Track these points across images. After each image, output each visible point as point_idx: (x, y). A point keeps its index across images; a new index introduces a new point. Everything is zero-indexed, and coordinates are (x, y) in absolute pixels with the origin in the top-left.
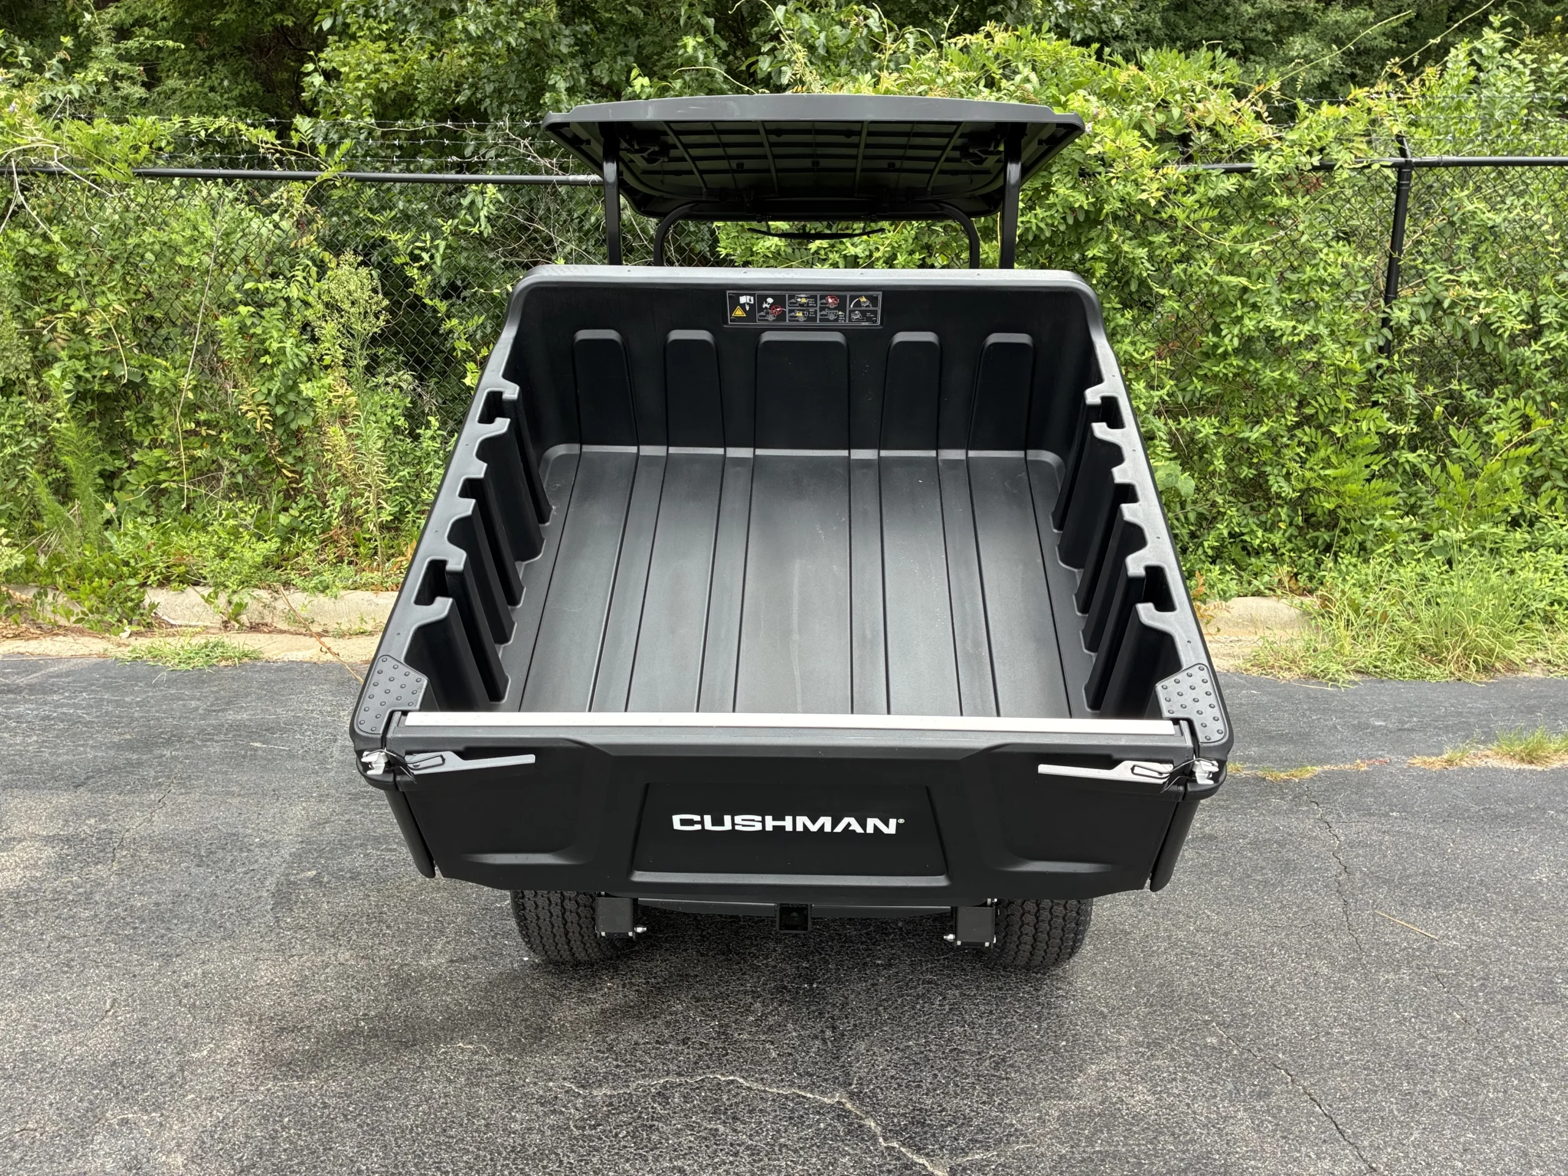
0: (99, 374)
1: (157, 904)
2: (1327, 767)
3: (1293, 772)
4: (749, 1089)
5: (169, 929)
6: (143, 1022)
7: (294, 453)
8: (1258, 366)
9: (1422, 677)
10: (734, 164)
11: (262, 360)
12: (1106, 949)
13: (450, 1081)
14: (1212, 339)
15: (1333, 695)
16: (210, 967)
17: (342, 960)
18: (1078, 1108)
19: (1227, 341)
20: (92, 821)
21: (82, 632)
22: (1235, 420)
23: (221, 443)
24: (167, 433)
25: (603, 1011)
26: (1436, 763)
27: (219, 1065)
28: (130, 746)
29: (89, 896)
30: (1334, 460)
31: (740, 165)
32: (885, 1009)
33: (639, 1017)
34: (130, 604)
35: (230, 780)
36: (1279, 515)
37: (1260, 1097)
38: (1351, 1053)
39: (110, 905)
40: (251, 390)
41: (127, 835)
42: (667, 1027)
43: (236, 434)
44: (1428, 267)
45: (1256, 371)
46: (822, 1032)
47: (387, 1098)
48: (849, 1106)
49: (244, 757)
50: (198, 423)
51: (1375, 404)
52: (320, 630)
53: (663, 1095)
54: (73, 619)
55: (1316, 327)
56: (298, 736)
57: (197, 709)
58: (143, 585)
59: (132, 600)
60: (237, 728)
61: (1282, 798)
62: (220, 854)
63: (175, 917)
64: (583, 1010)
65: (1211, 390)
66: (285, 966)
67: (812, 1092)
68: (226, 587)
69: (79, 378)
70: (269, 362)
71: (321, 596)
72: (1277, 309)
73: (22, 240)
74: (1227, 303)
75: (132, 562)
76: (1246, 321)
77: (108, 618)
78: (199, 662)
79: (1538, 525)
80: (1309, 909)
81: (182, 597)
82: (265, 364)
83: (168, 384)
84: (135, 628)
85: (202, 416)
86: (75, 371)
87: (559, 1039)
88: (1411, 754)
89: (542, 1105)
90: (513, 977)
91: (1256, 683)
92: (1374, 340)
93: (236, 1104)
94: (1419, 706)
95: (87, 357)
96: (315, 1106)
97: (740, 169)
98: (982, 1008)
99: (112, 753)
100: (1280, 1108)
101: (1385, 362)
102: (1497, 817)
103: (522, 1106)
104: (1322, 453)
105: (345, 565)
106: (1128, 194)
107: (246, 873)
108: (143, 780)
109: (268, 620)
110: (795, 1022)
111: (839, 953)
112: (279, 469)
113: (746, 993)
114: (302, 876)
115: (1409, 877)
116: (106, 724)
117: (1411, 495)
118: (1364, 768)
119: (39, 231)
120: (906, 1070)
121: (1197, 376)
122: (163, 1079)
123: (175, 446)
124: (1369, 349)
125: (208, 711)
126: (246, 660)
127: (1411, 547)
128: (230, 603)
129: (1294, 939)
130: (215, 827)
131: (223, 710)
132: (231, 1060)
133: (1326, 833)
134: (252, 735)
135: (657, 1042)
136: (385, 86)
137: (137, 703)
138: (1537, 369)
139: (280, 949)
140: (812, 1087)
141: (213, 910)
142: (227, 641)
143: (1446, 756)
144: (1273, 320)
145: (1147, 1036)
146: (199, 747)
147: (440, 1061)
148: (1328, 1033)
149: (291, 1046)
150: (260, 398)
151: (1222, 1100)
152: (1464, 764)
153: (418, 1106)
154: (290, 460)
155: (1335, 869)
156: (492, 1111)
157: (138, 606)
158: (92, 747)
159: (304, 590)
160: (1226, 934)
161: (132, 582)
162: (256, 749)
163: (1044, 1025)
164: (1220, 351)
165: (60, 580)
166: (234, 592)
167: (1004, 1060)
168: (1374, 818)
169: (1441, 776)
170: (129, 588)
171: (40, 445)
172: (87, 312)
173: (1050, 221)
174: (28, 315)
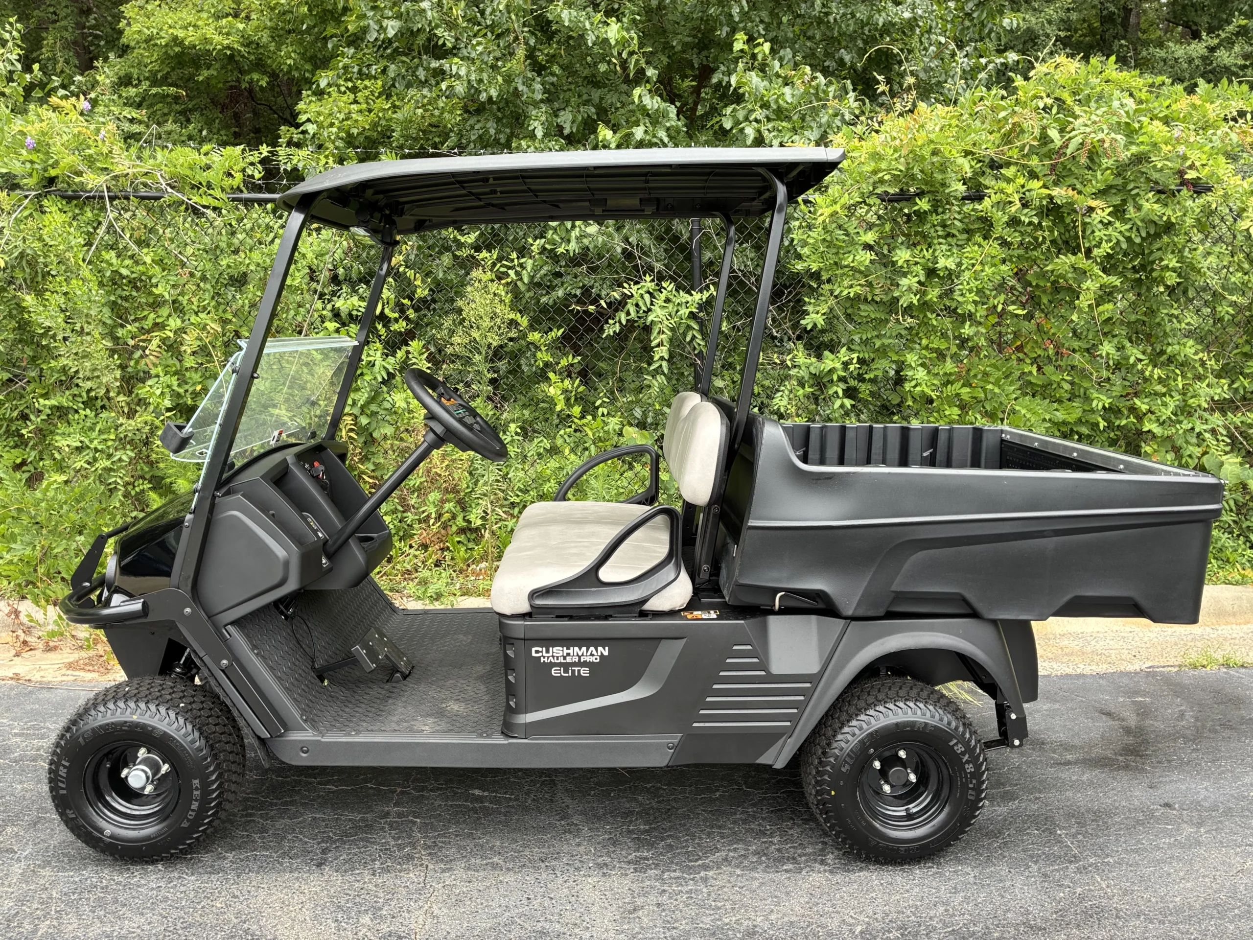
0: (191, 389)
7: (373, 460)
73: (114, 261)
95: (179, 373)
112: (360, 475)
119: (129, 253)
136: (355, 131)
154: (371, 466)
171: (131, 458)
172: (182, 330)
173: (1128, 234)
174: (120, 332)
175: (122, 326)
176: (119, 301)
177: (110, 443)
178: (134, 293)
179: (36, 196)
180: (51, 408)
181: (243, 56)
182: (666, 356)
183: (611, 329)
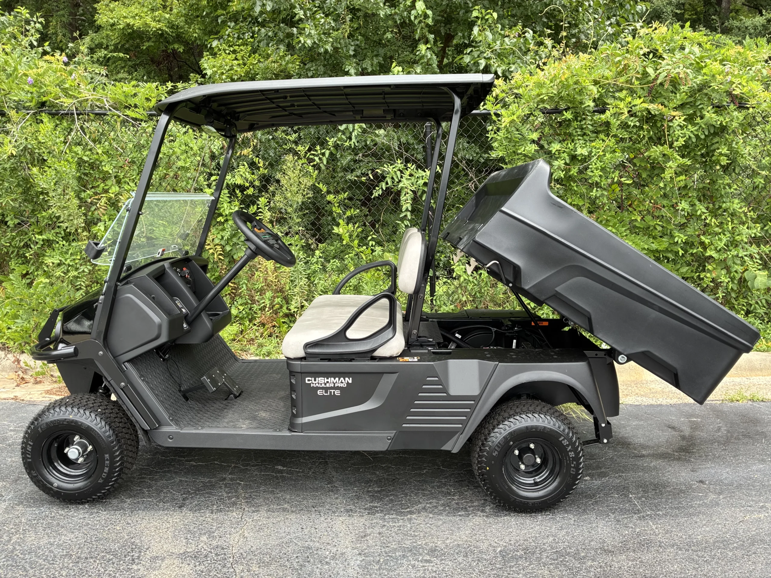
11: (218, 219)
40: (212, 237)
70: (222, 220)
73: (80, 152)
82: (220, 222)
83: (166, 234)
99: (190, 477)
105: (273, 338)
119: (89, 147)
150: (217, 241)
158: (175, 473)
162: (281, 472)
171: (89, 270)
172: (120, 194)
173: (696, 133)
174: (83, 195)
175: (85, 191)
176: (83, 176)
177: (77, 261)
178: (91, 172)
179: (34, 114)
180: (43, 240)
181: (169, 34)
182: (410, 209)
183: (377, 193)
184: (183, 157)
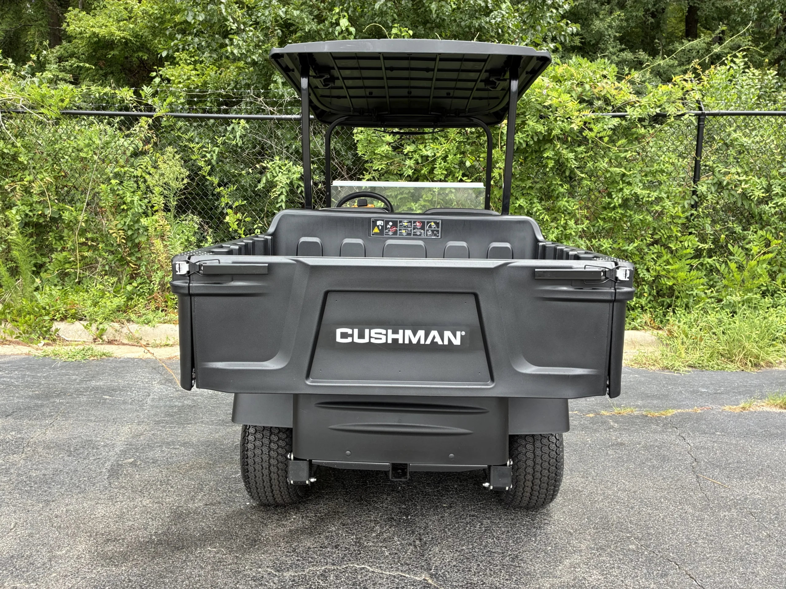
0: (36, 213)
1: (44, 475)
2: (679, 411)
3: (662, 412)
4: (373, 572)
5: (49, 488)
6: (31, 535)
7: (136, 255)
8: (632, 213)
9: (723, 369)
10: (368, 91)
11: (122, 207)
12: (569, 500)
13: (202, 568)
14: (608, 200)
15: (678, 377)
16: (70, 507)
17: (145, 504)
18: (561, 583)
19: (615, 200)
20: (14, 433)
21: (18, 343)
22: (620, 241)
23: (98, 250)
24: (70, 243)
25: (290, 531)
26: (737, 409)
27: (71, 558)
28: (38, 397)
29: (7, 470)
30: (671, 261)
31: (371, 93)
32: (449, 530)
33: (311, 534)
34: (45, 329)
35: (90, 414)
36: (644, 289)
37: (662, 576)
38: (710, 553)
39: (19, 475)
40: (115, 222)
41: (31, 440)
42: (327, 539)
43: (106, 245)
44: (715, 165)
45: (631, 215)
46: (414, 541)
47: (165, 577)
48: (430, 581)
49: (99, 403)
50: (87, 239)
51: (691, 233)
52: (145, 343)
53: (324, 576)
54: (14, 336)
55: (660, 193)
56: (129, 393)
57: (76, 380)
58: (52, 320)
59: (46, 327)
60: (96, 389)
61: (657, 425)
62: (81, 450)
63: (53, 482)
64: (280, 530)
65: (608, 225)
66: (112, 507)
67: (409, 574)
68: (97, 321)
69: (26, 215)
70: (126, 208)
71: (146, 326)
72: (640, 184)
73: (1, 145)
74: (614, 182)
75: (47, 307)
76: (625, 190)
77: (33, 336)
78: (79, 358)
79: (776, 295)
80: (678, 480)
81: (73, 326)
82: (123, 209)
83: (72, 218)
84: (46, 341)
85: (89, 235)
86: (24, 211)
87: (265, 546)
88: (723, 405)
89: (254, 581)
90: (241, 513)
91: (637, 372)
92: (689, 202)
93: (79, 579)
94: (724, 382)
95: (31, 205)
96: (124, 581)
97: (371, 95)
98: (503, 529)
99: (28, 400)
100: (674, 582)
101: (695, 212)
102: (772, 435)
103: (243, 582)
104: (665, 258)
105: (160, 311)
106: (564, 127)
107: (95, 460)
108: (43, 414)
109: (118, 338)
110: (399, 536)
111: (422, 500)
112: (128, 263)
113: (371, 521)
114: (126, 461)
115: (730, 464)
116: (26, 386)
117: (710, 280)
118: (699, 411)
119: (10, 141)
120: (462, 562)
121: (600, 218)
122: (39, 565)
123: (74, 250)
124: (686, 206)
125: (82, 381)
126: (104, 357)
127: (712, 305)
128: (98, 329)
129: (672, 495)
130: (80, 437)
131: (89, 381)
132: (79, 556)
133: (682, 443)
134: (104, 393)
135: (321, 547)
136: (192, 87)
137: (44, 377)
138: (772, 215)
139: (111, 498)
140: (409, 571)
141: (75, 478)
142: (95, 348)
143: (741, 406)
144: (639, 190)
145: (596, 544)
146: (75, 398)
147: (197, 557)
148: (696, 543)
149: (113, 549)
150: (120, 226)
151: (641, 578)
152: (751, 409)
153: (183, 581)
154: (134, 258)
155: (690, 460)
156: (226, 584)
157: (49, 330)
158: (18, 397)
159: (138, 323)
160: (635, 492)
161: (46, 318)
162: (106, 399)
163: (538, 538)
164: (612, 205)
165: (9, 317)
166: (101, 323)
167: (517, 557)
168: (707, 435)
169: (740, 415)
170: (45, 321)
171: (4, 249)
172: (33, 182)
173: (525, 139)
174: (2, 183)
175: (4, 180)
178: (11, 163)
181: (133, 43)
182: (284, 200)
183: (260, 186)
184: (85, 150)
